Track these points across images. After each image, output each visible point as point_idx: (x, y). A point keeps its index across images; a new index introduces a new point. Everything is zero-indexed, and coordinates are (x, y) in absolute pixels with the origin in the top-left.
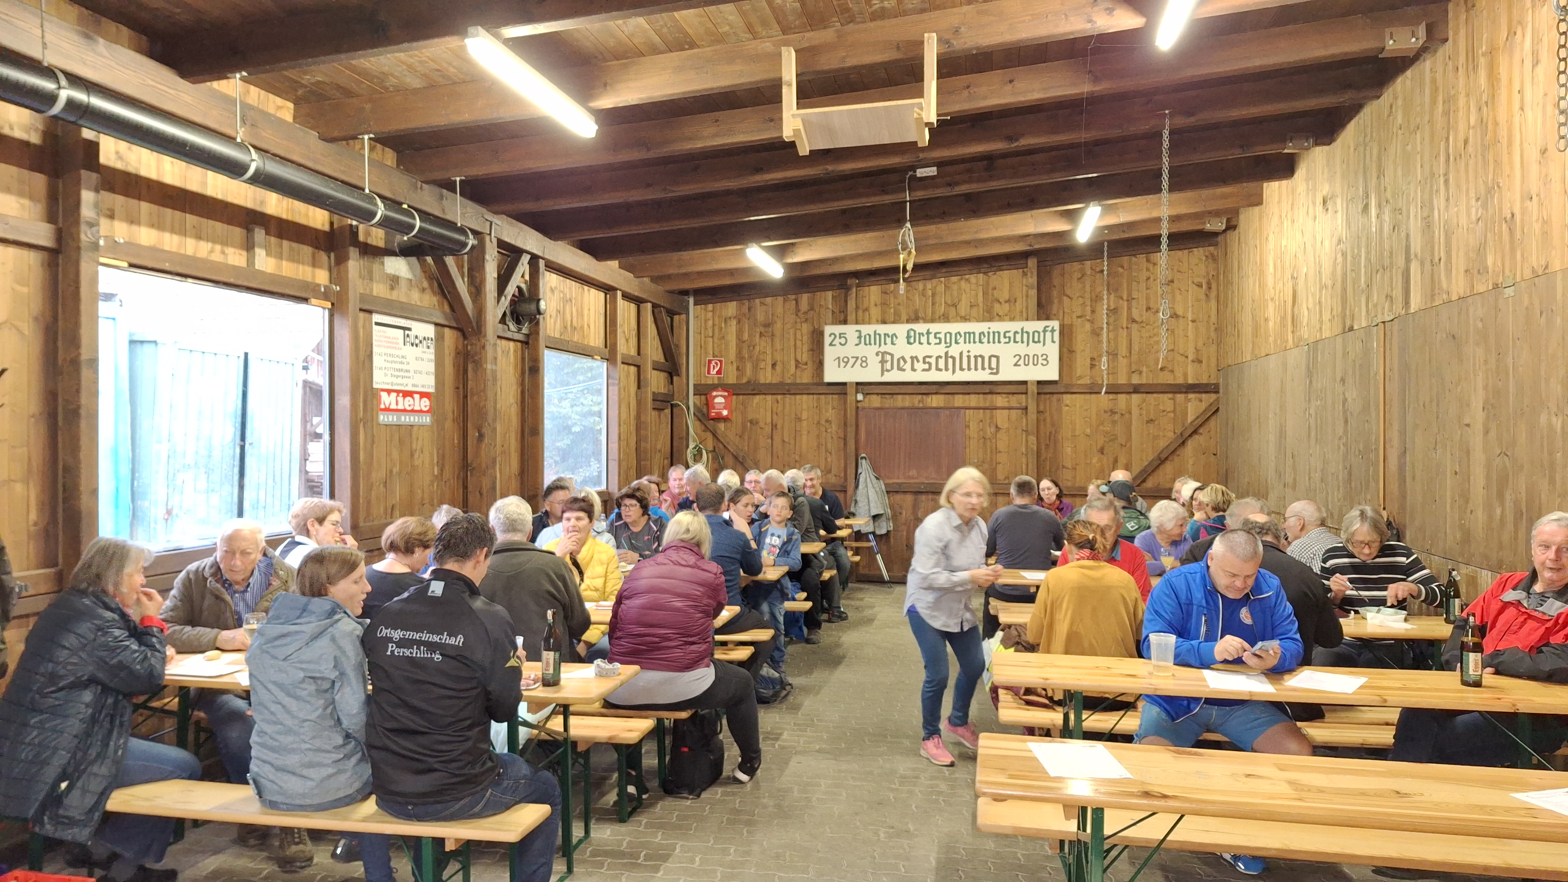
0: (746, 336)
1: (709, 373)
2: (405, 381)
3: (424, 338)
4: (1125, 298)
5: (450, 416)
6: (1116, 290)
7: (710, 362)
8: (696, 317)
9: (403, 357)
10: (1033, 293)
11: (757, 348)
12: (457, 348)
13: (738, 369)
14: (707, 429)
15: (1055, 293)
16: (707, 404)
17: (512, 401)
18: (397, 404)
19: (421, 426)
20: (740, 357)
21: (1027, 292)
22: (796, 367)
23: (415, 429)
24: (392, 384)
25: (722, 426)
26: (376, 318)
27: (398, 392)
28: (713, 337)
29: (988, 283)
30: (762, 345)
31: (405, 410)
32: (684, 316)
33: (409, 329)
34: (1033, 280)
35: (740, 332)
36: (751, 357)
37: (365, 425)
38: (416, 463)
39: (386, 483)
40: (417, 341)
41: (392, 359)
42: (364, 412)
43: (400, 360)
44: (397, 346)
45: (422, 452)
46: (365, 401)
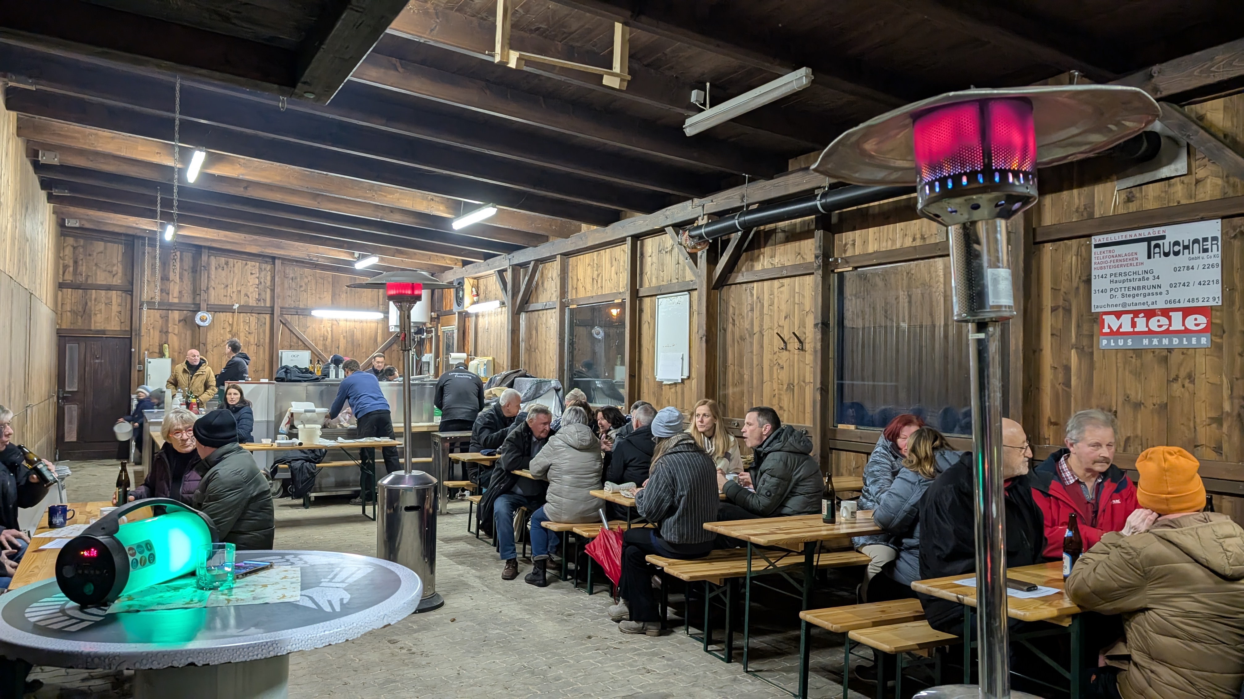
2: (1150, 299)
3: (1196, 241)
9: (1146, 272)
18: (1134, 325)
19: (1186, 349)
23: (1174, 354)
24: (1124, 305)
26: (1097, 239)
27: (1136, 313)
31: (1150, 332)
33: (1163, 237)
37: (1081, 350)
38: (1178, 394)
39: (1116, 412)
40: (1177, 248)
41: (1125, 278)
42: (1076, 338)
43: (1141, 277)
44: (1135, 262)
45: (1192, 381)
46: (1078, 326)
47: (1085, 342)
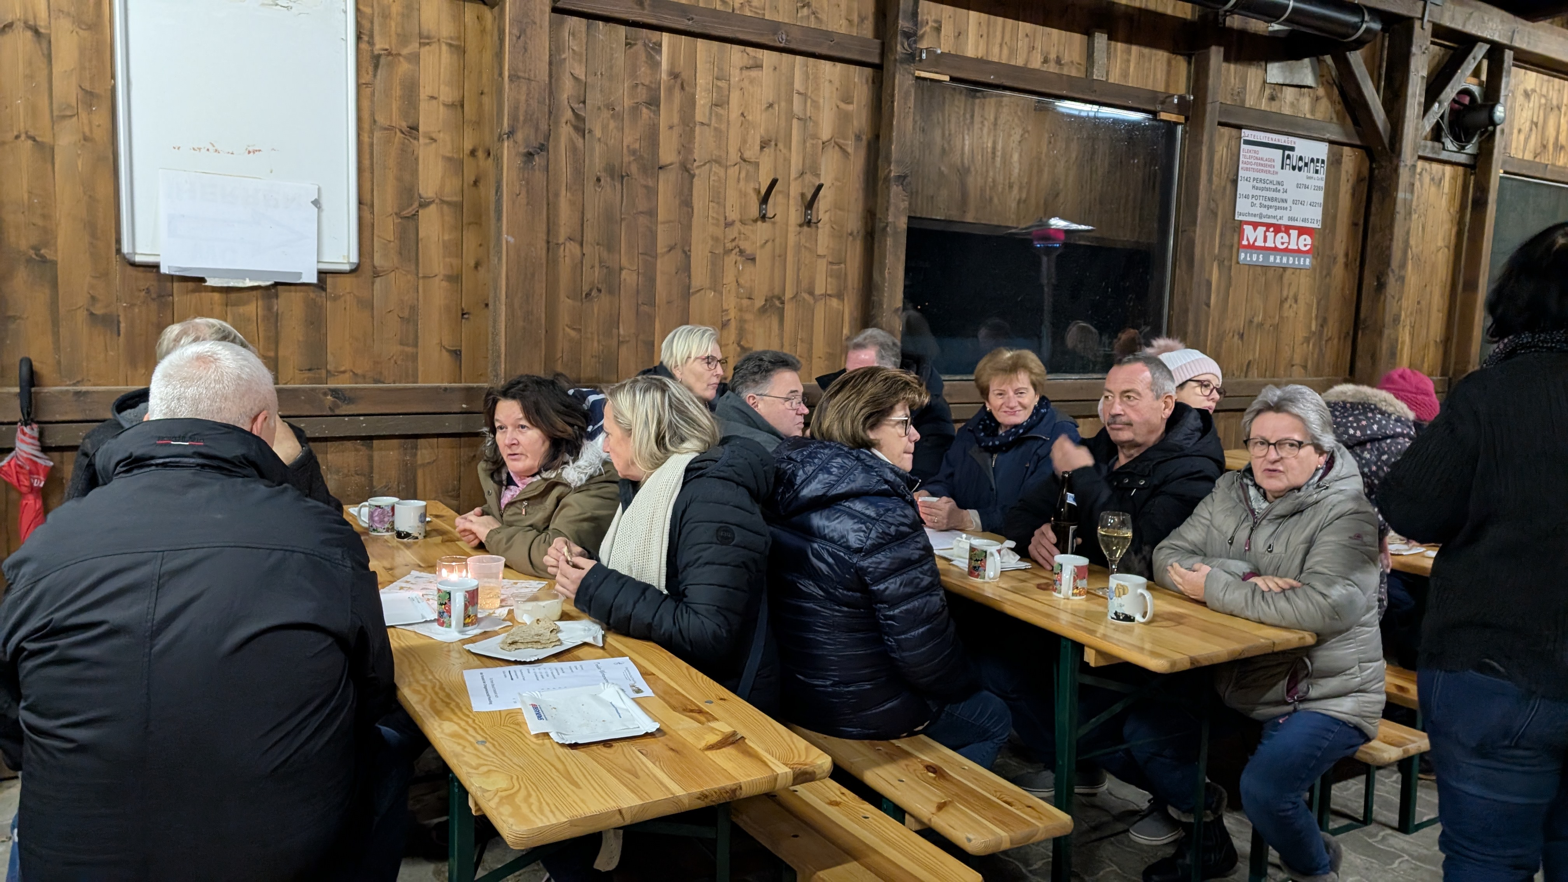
2: (1279, 213)
3: (1312, 160)
5: (1341, 260)
9: (1278, 183)
12: (1359, 173)
17: (1440, 243)
18: (1265, 241)
19: (1296, 269)
23: (1288, 272)
24: (1261, 216)
26: (1247, 134)
27: (1268, 226)
31: (1275, 249)
33: (1292, 149)
37: (1221, 264)
38: (1286, 315)
39: (1243, 335)
40: (1301, 164)
41: (1263, 186)
42: (1219, 247)
43: (1274, 187)
44: (1272, 170)
45: (1296, 301)
46: (1222, 235)
47: (1226, 253)
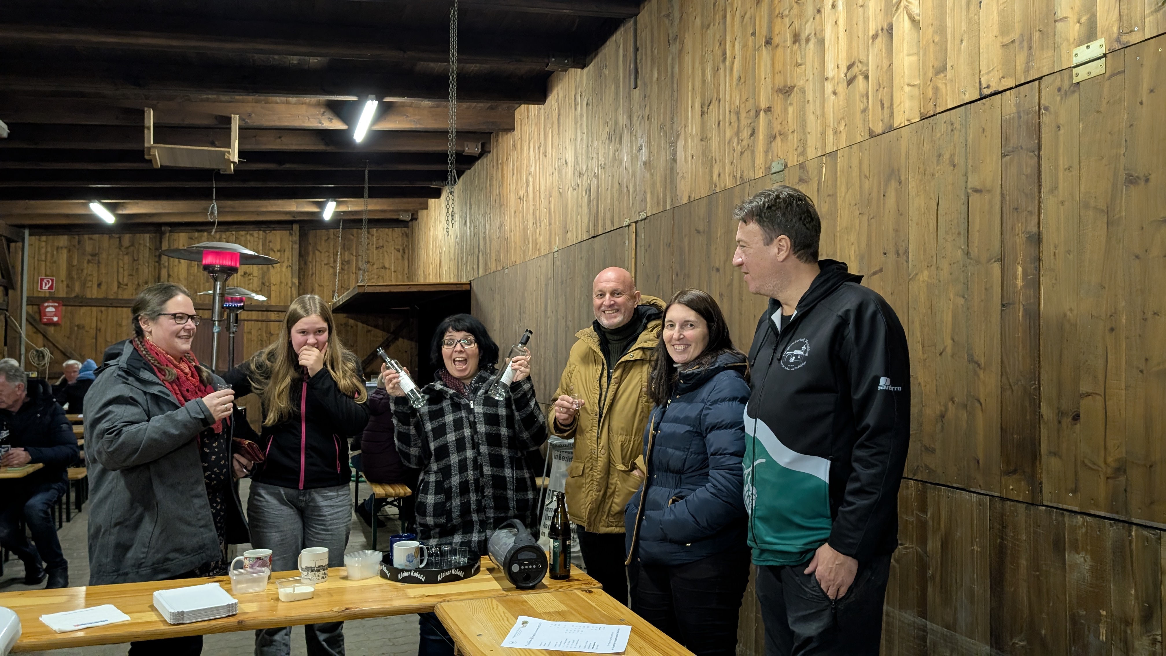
0: (75, 262)
1: (41, 288)
4: (354, 254)
6: (349, 249)
7: (42, 280)
8: (31, 245)
10: (296, 246)
11: (85, 272)
13: (68, 286)
14: (38, 331)
15: (310, 248)
16: (40, 312)
20: (69, 276)
21: (292, 246)
22: (119, 287)
25: (51, 330)
28: (45, 261)
29: (266, 238)
30: (89, 269)
32: (20, 244)
34: (296, 238)
35: (70, 259)
36: (79, 278)
